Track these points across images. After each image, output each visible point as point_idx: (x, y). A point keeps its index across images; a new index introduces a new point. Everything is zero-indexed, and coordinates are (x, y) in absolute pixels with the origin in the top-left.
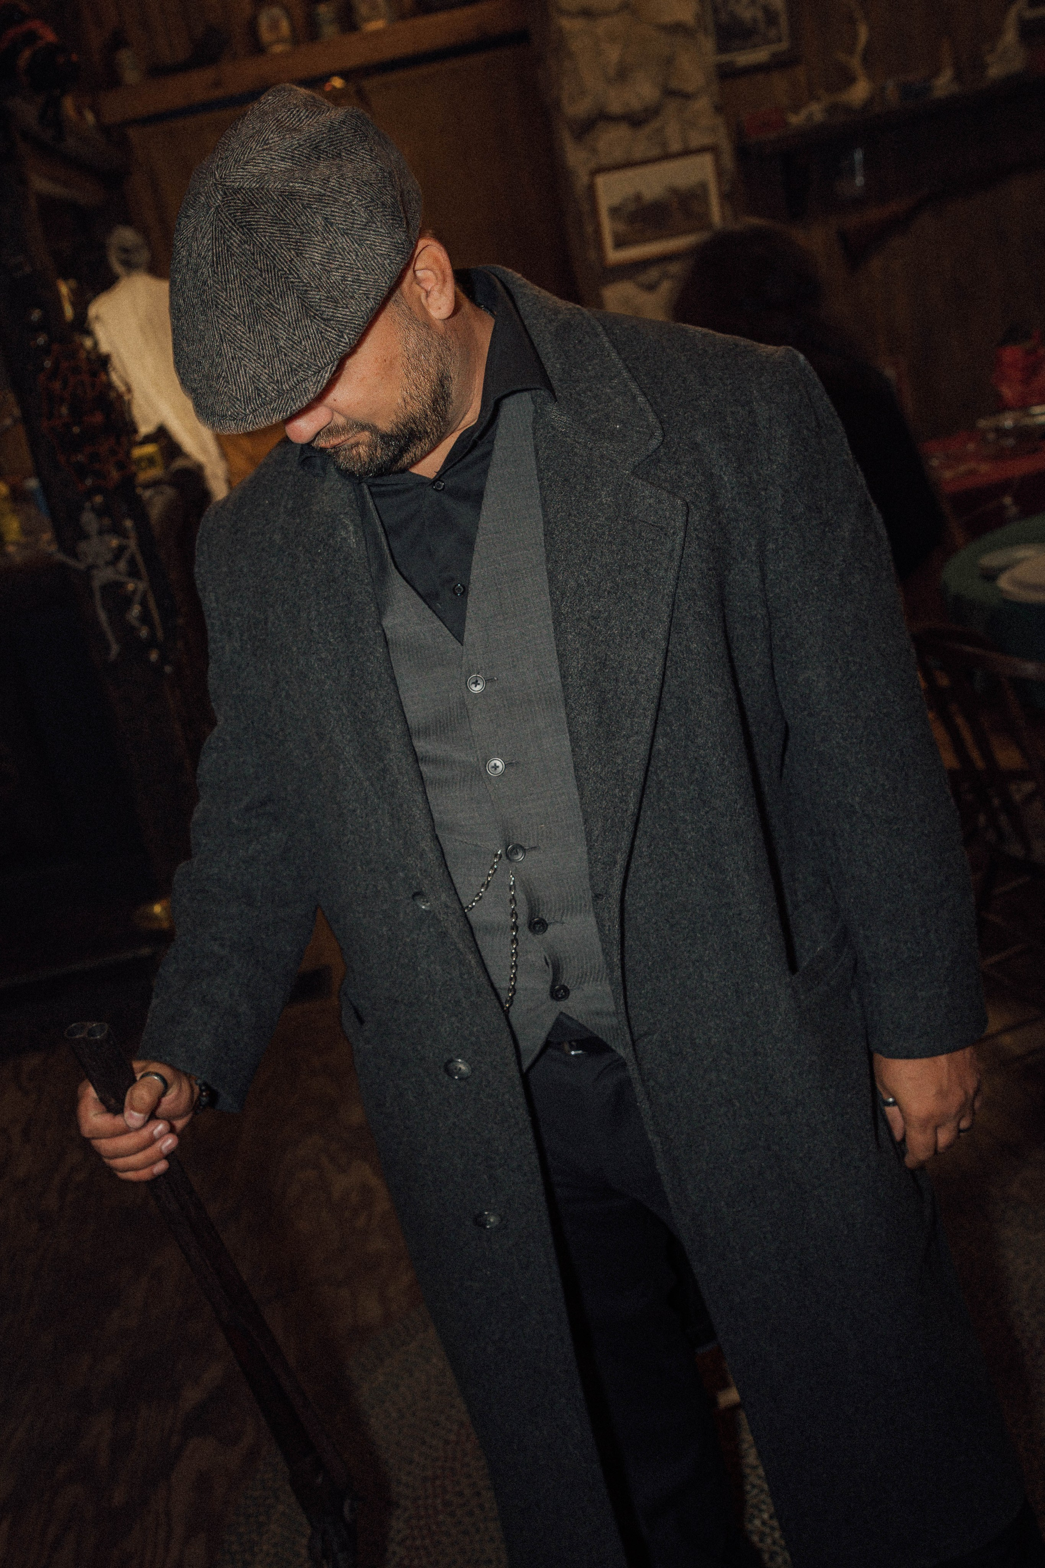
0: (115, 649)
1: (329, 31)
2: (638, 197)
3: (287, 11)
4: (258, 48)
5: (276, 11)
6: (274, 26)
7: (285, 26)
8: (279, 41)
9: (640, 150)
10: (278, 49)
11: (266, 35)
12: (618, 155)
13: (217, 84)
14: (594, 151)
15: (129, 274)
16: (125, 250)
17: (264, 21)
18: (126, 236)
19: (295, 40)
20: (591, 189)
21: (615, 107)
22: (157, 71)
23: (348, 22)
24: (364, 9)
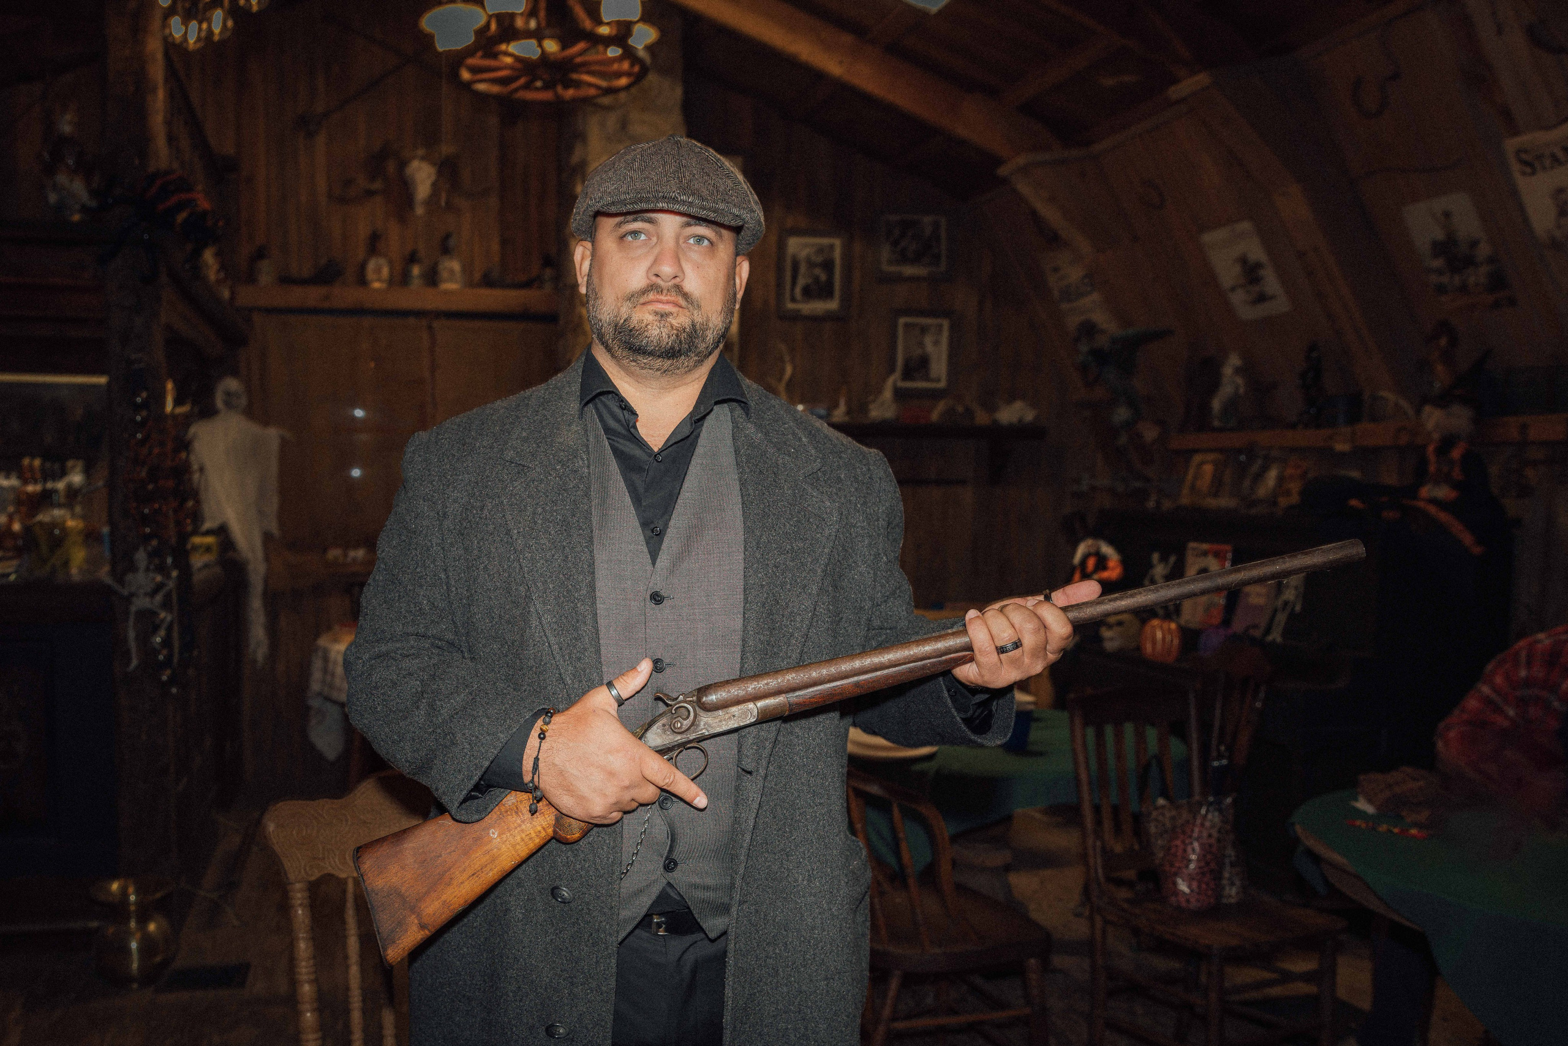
0: (135, 662)
1: (416, 283)
3: (391, 263)
4: (362, 282)
5: (382, 261)
6: (378, 270)
7: (385, 271)
8: (379, 280)
10: (377, 285)
11: (370, 274)
13: (327, 298)
15: (226, 412)
16: (227, 394)
17: (371, 265)
18: (231, 384)
19: (391, 282)
22: (286, 280)
23: (432, 278)
24: (445, 275)
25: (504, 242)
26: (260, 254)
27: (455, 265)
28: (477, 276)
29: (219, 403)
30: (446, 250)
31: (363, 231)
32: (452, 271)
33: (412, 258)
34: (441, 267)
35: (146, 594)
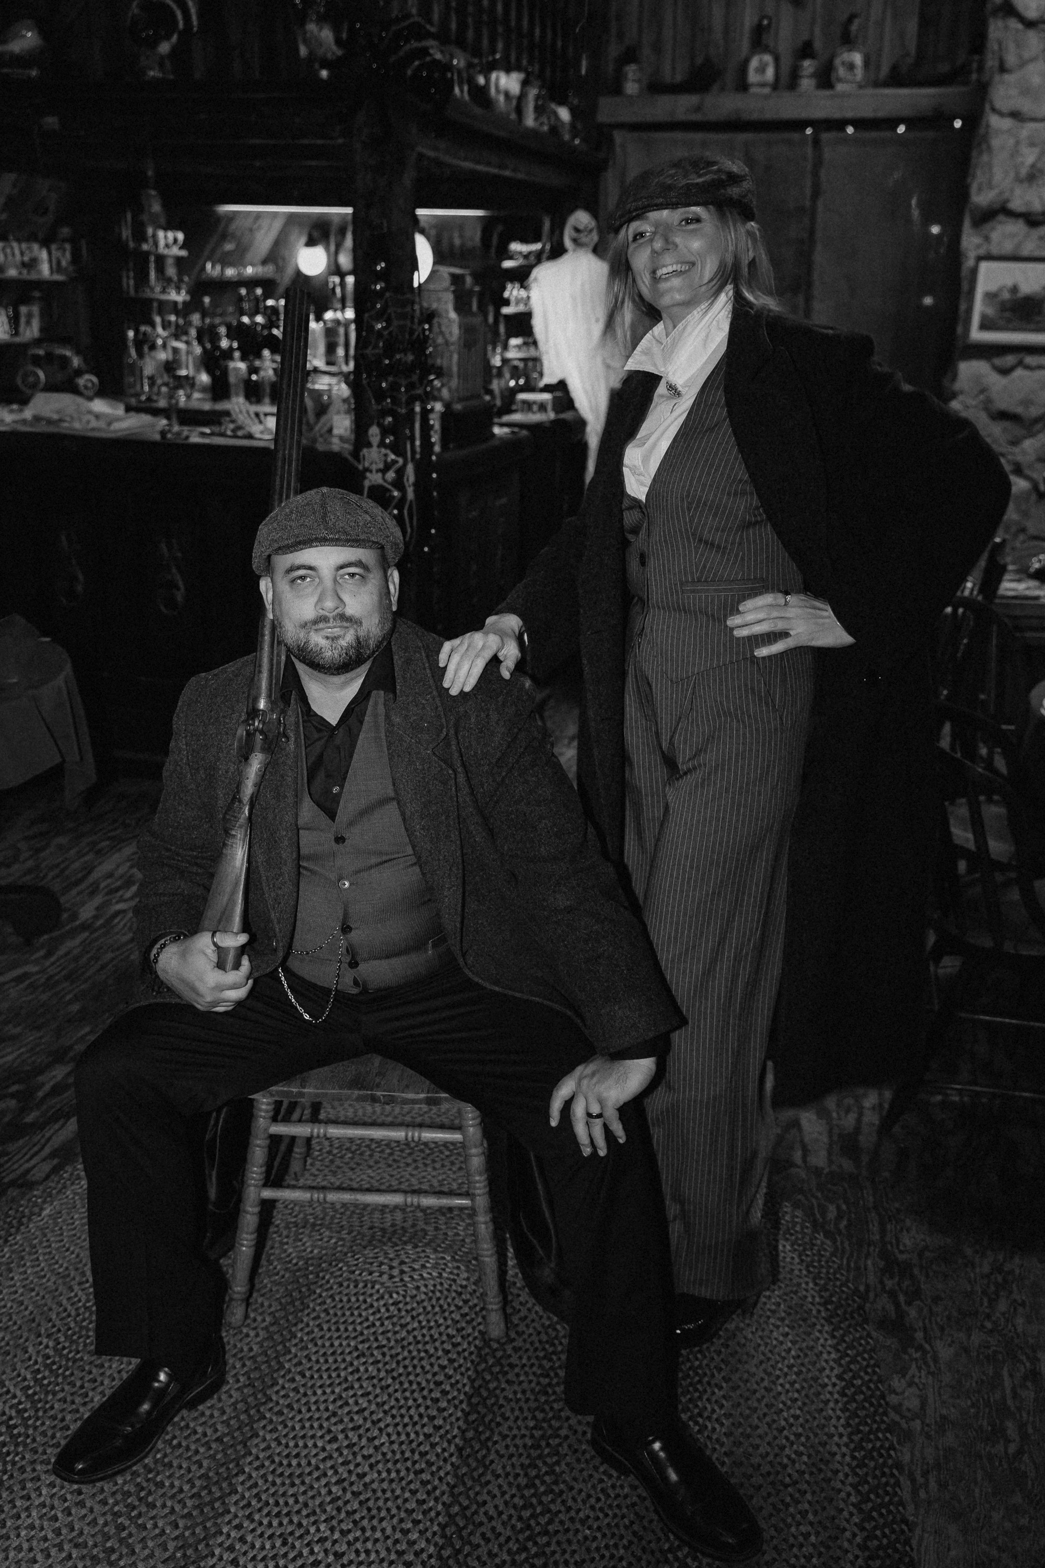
1: (807, 84)
2: (1014, 289)
3: (777, 60)
4: (743, 86)
5: (768, 58)
6: (762, 70)
7: (770, 73)
8: (761, 84)
9: (1028, 248)
10: (759, 90)
11: (753, 77)
12: (1008, 247)
13: (698, 109)
14: (987, 239)
15: (574, 250)
16: (577, 230)
17: (754, 63)
18: (581, 218)
19: (775, 86)
20: (974, 271)
21: (1016, 205)
22: (656, 87)
23: (825, 79)
24: (842, 72)
25: (925, 22)
26: (630, 56)
27: (857, 58)
28: (885, 70)
29: (568, 243)
30: (847, 40)
31: (749, 20)
32: (851, 67)
33: (806, 51)
34: (837, 62)
35: (378, 471)
